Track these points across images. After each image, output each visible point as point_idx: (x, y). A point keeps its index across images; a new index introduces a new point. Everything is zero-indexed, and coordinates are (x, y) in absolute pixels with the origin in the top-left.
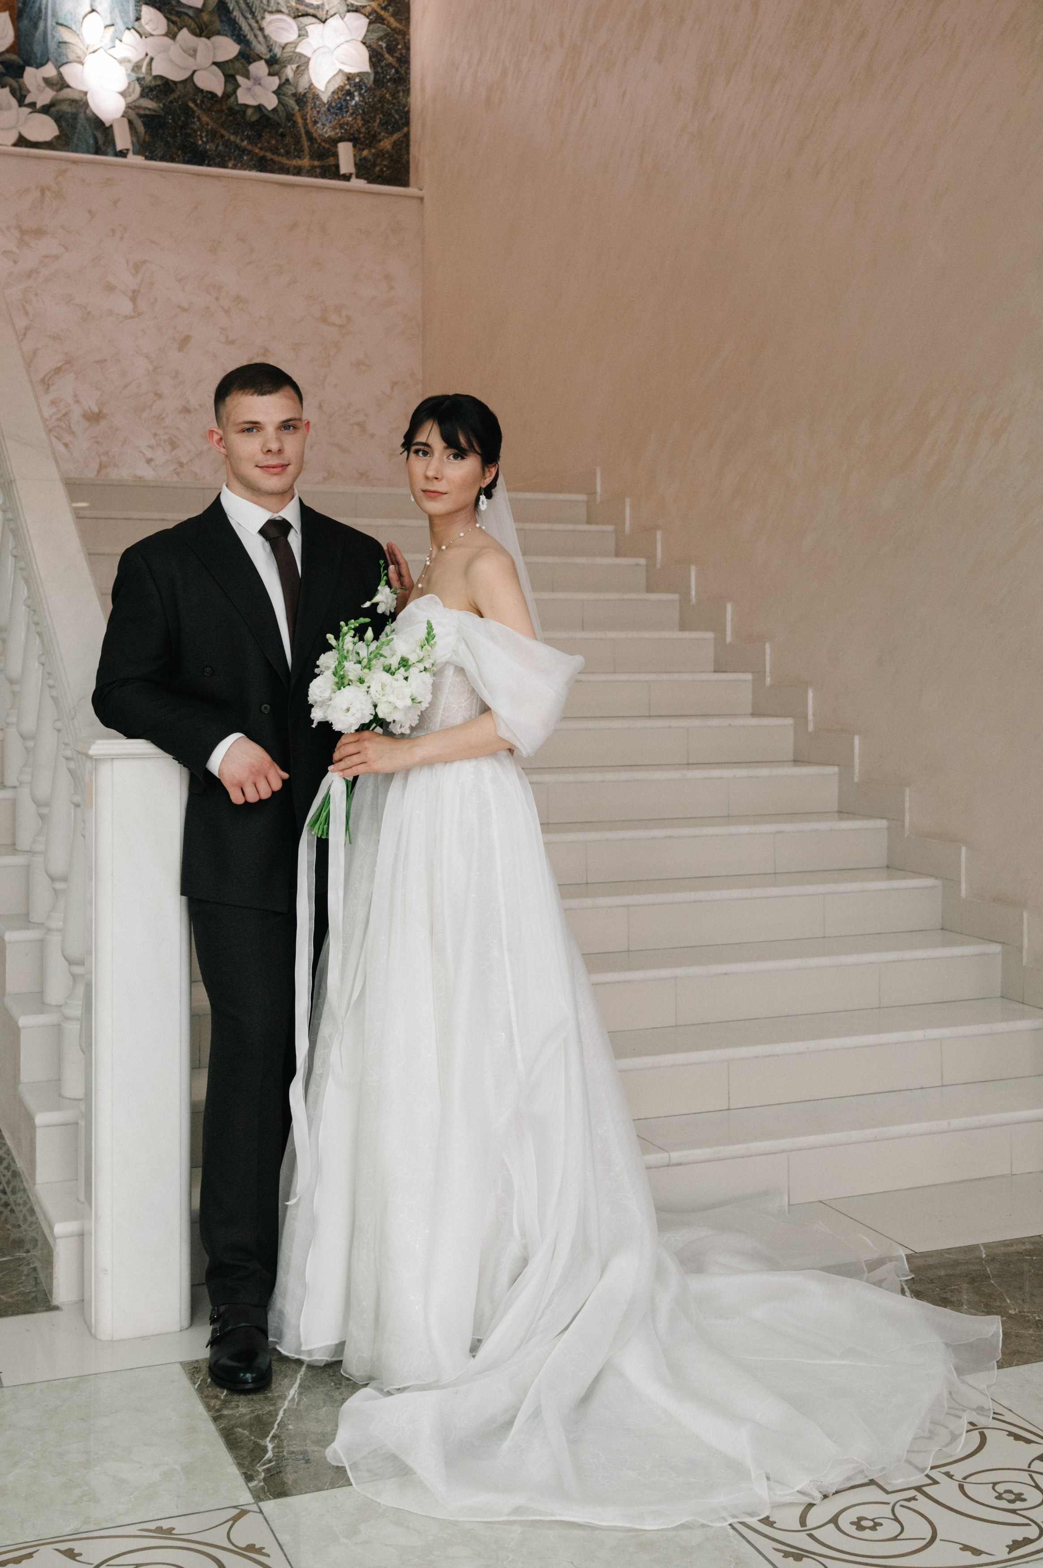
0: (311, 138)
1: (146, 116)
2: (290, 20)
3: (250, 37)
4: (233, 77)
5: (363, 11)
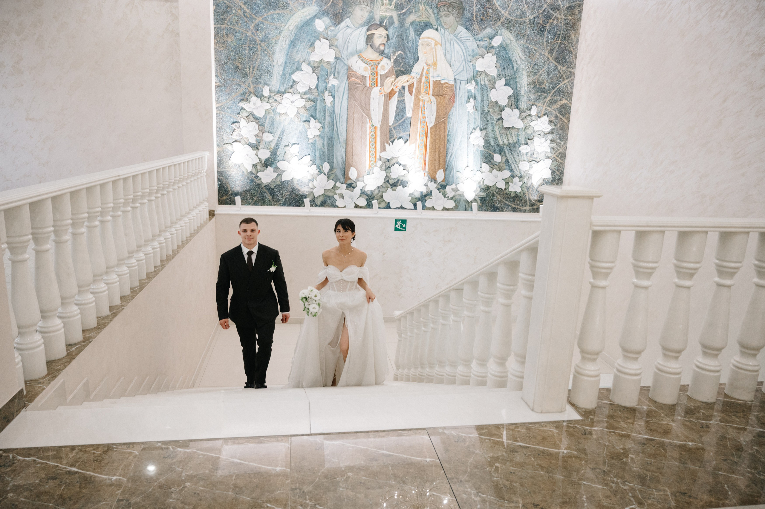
0: (530, 200)
1: (481, 198)
2: (527, 163)
3: (514, 170)
4: (508, 183)
5: (551, 158)
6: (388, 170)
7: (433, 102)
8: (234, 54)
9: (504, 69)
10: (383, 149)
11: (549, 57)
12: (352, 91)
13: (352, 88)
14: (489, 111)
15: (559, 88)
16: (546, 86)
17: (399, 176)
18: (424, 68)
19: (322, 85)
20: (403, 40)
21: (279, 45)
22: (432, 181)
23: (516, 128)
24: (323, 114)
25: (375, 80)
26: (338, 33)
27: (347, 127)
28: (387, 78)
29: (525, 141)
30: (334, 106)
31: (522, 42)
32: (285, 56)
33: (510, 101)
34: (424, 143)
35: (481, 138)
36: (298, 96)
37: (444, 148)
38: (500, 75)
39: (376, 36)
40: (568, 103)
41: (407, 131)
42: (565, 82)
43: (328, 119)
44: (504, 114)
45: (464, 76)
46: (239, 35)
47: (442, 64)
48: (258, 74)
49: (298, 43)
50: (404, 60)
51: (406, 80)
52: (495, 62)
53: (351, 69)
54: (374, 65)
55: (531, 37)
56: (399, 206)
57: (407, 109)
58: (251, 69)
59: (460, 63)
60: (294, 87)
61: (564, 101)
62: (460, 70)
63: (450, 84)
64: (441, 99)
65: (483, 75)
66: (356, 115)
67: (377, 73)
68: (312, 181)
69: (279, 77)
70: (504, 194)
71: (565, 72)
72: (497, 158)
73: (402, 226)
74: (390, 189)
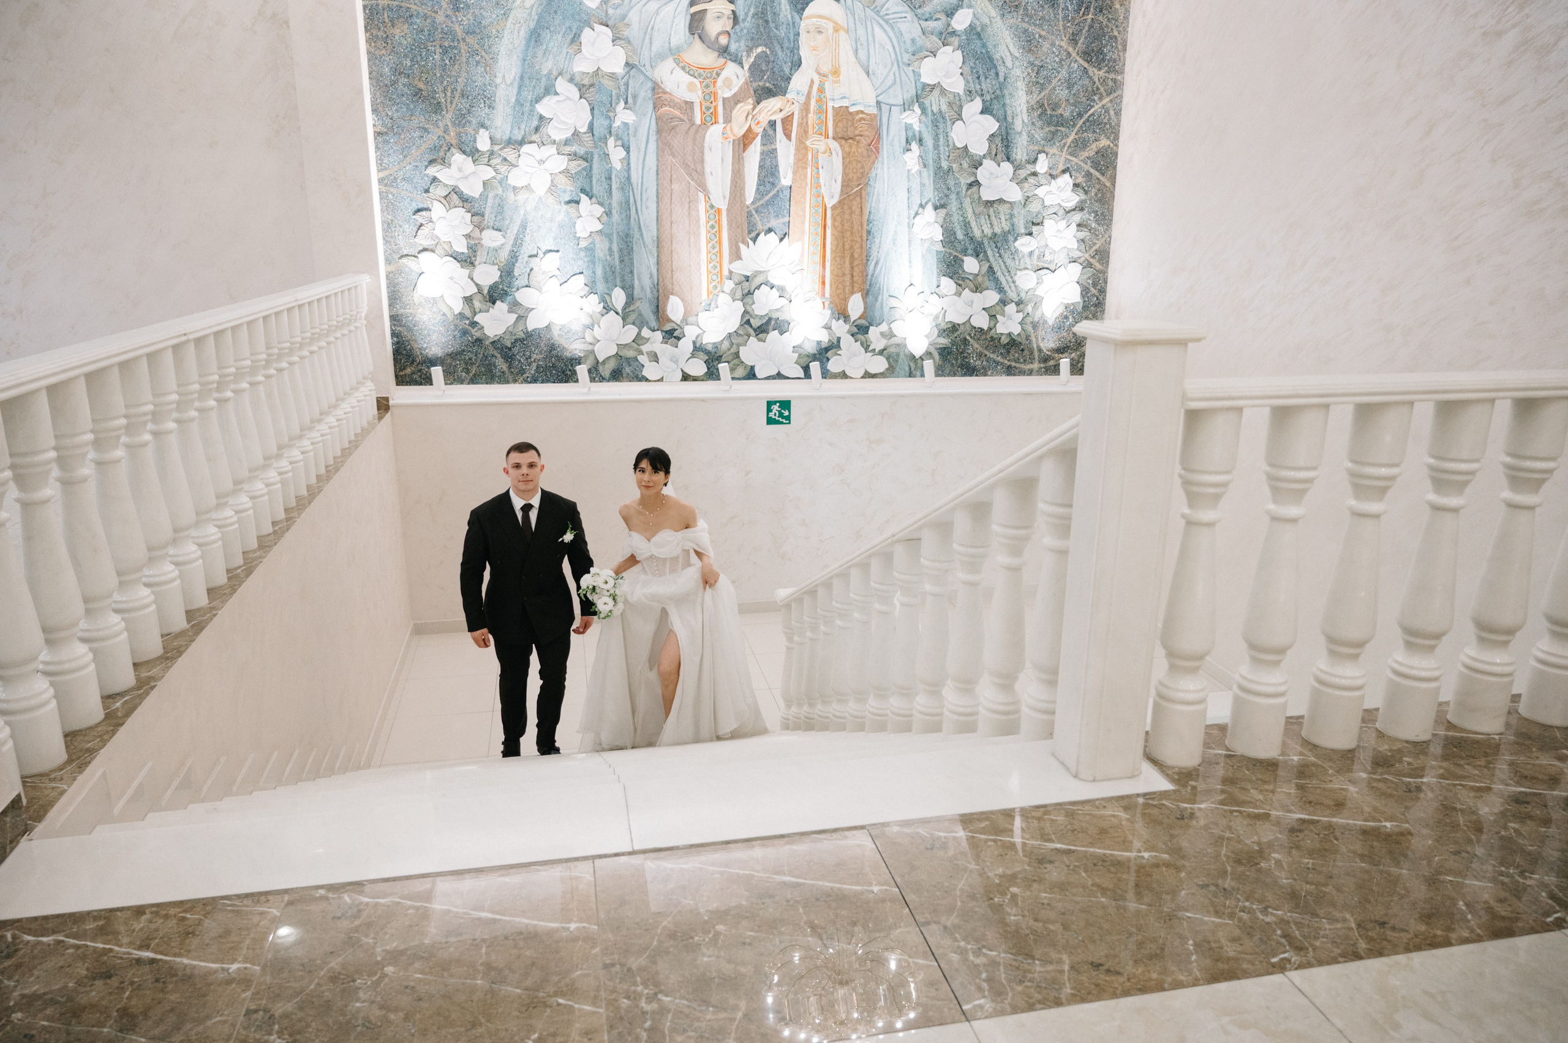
0: (1040, 350)
1: (941, 348)
2: (1032, 273)
3: (1007, 288)
4: (995, 316)
5: (1079, 261)
6: (748, 300)
7: (834, 153)
8: (409, 64)
9: (978, 78)
10: (736, 256)
11: (1071, 50)
12: (664, 134)
13: (664, 128)
14: (950, 169)
15: (1093, 114)
16: (1066, 112)
17: (771, 311)
18: (812, 82)
19: (601, 124)
20: (767, 22)
21: (505, 40)
22: (839, 319)
23: (1008, 202)
24: (607, 187)
25: (711, 110)
26: (629, 11)
27: (658, 212)
28: (736, 104)
29: (1026, 228)
30: (629, 169)
31: (1015, 19)
32: (519, 63)
33: (994, 146)
34: (819, 241)
35: (936, 224)
36: (553, 150)
37: (862, 247)
38: (970, 92)
39: (709, 16)
40: (1112, 145)
41: (784, 216)
42: (1104, 102)
43: (617, 196)
44: (982, 174)
45: (897, 96)
46: (418, 21)
47: (851, 71)
48: (464, 104)
49: (546, 35)
50: (771, 66)
51: (776, 108)
52: (960, 64)
53: (660, 87)
54: (709, 77)
55: (1032, 8)
56: (774, 372)
57: (781, 169)
58: (449, 94)
59: (889, 68)
60: (543, 130)
61: (1104, 142)
62: (889, 82)
63: (867, 114)
64: (851, 147)
65: (936, 92)
66: (675, 186)
67: (715, 94)
68: (591, 327)
69: (509, 110)
70: (986, 339)
71: (1104, 80)
72: (971, 265)
73: (781, 415)
74: (753, 339)
